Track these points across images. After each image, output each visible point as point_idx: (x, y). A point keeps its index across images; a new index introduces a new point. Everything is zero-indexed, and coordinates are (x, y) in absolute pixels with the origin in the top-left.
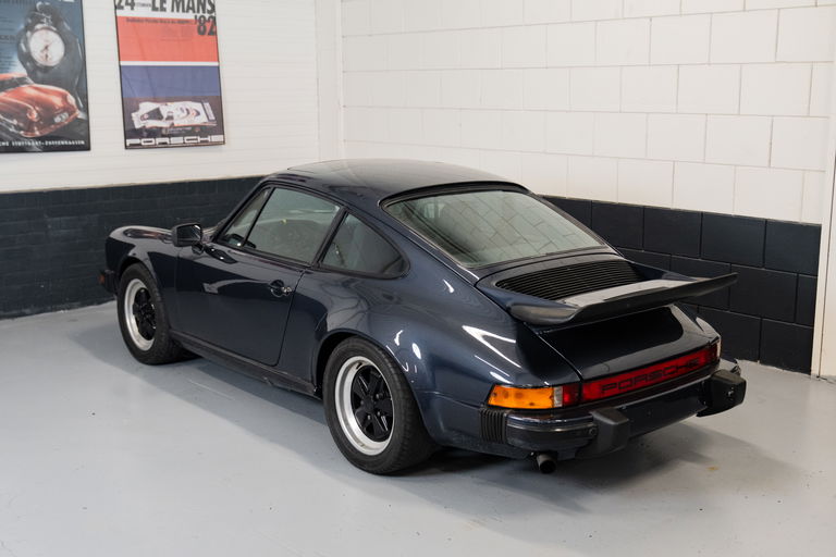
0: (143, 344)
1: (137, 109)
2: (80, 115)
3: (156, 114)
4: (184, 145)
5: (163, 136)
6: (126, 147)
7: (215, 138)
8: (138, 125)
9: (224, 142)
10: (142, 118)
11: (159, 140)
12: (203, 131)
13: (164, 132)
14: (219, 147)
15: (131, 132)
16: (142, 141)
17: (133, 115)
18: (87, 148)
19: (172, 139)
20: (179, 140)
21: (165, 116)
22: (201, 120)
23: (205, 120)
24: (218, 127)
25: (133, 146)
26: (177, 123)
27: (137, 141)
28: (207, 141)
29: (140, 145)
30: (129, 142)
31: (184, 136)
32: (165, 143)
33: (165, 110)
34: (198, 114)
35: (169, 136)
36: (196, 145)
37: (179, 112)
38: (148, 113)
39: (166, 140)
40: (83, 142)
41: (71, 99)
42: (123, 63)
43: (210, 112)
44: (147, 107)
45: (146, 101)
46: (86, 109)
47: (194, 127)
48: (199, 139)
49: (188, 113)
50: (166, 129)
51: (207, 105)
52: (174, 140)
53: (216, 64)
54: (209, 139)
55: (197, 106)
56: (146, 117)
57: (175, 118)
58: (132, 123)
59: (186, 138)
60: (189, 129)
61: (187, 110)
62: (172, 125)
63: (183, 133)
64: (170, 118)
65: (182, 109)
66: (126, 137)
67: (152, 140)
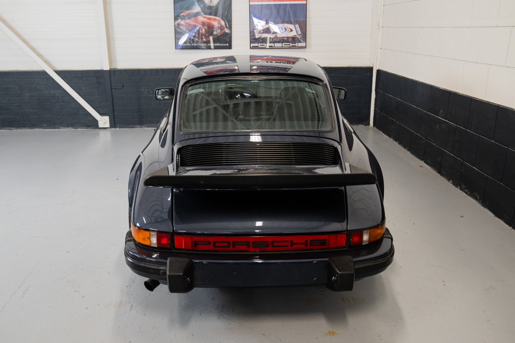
2: (227, 31)
3: (267, 31)
4: (282, 48)
5: (271, 42)
6: (251, 48)
7: (301, 44)
8: (257, 36)
9: (305, 47)
10: (260, 32)
12: (294, 40)
14: (303, 49)
15: (253, 39)
16: (259, 45)
17: (255, 31)
18: (230, 47)
19: (275, 44)
20: (279, 45)
21: (272, 32)
22: (293, 34)
23: (296, 34)
24: (303, 38)
25: (254, 48)
26: (279, 35)
27: (256, 45)
28: (295, 46)
29: (258, 47)
30: (252, 45)
31: (283, 42)
32: (272, 46)
33: (272, 28)
34: (292, 30)
36: (289, 48)
38: (263, 30)
40: (228, 45)
41: (223, 23)
42: (251, 3)
43: (299, 30)
44: (263, 27)
46: (230, 28)
47: (288, 38)
48: (291, 45)
49: (286, 30)
50: (273, 38)
51: (297, 26)
52: (277, 45)
53: (305, 2)
54: (297, 45)
55: (292, 26)
56: (262, 32)
57: (278, 33)
58: (254, 35)
59: (284, 44)
60: (286, 39)
61: (285, 28)
62: (276, 37)
63: (282, 40)
64: (275, 33)
65: (282, 28)
66: (251, 42)
67: (265, 44)
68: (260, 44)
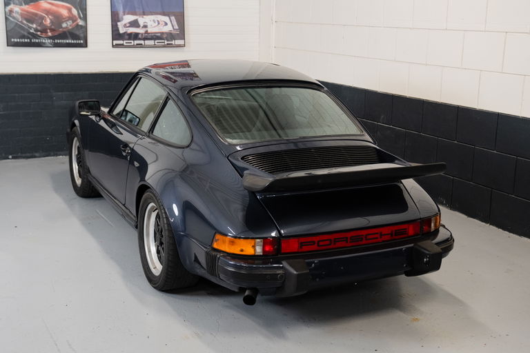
0: (79, 181)
1: (121, 20)
2: (81, 23)
4: (154, 46)
5: (140, 39)
6: (113, 46)
7: (178, 42)
8: (122, 31)
9: (184, 45)
10: (125, 26)
11: (136, 42)
12: (171, 36)
13: (140, 36)
14: (182, 48)
15: (116, 35)
16: (124, 42)
17: (119, 23)
18: (85, 45)
19: (146, 41)
20: (151, 43)
21: (142, 25)
22: (168, 28)
23: (172, 29)
24: (181, 34)
25: (118, 46)
26: (150, 30)
27: (121, 42)
28: (172, 44)
29: (123, 45)
30: (115, 42)
31: (155, 39)
32: (141, 44)
33: (141, 21)
34: (166, 24)
35: (145, 39)
36: (164, 46)
37: (152, 22)
38: (130, 23)
39: (142, 42)
40: (82, 42)
41: (75, 12)
43: (175, 23)
44: (128, 18)
45: (128, 14)
46: (85, 19)
47: (162, 33)
48: (166, 42)
49: (159, 24)
50: (142, 34)
51: (173, 18)
52: (148, 42)
54: (173, 42)
55: (166, 19)
56: (128, 25)
57: (149, 26)
58: (118, 30)
59: (156, 41)
60: (159, 35)
61: (158, 21)
62: (146, 32)
63: (154, 37)
64: (145, 26)
65: (154, 21)
66: (113, 39)
67: (132, 41)
68: (125, 41)
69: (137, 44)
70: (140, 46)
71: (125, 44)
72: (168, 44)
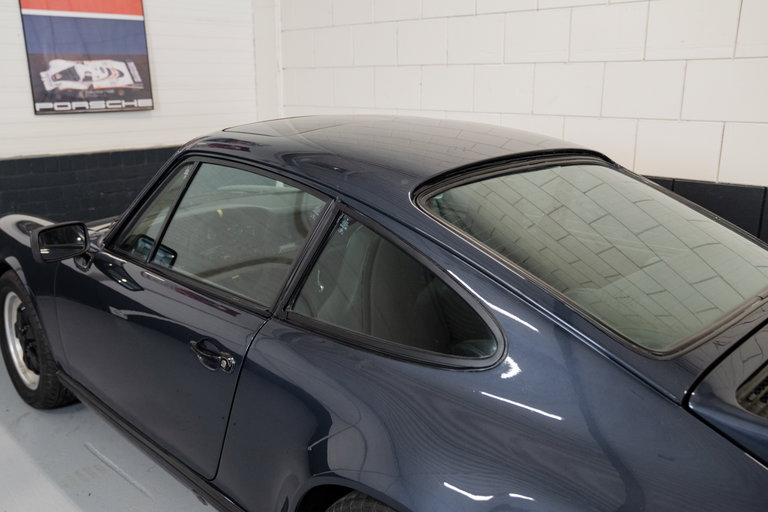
0: (30, 379)
1: (46, 68)
3: (70, 74)
4: (107, 111)
5: (81, 100)
6: (36, 113)
7: (142, 103)
8: (49, 86)
9: (152, 108)
10: (54, 78)
11: (76, 105)
12: (128, 94)
13: (81, 95)
14: (146, 113)
15: (40, 94)
16: (56, 106)
17: (43, 74)
19: (92, 103)
20: (100, 105)
21: (82, 76)
22: (126, 81)
23: (131, 82)
24: (146, 91)
25: (44, 112)
26: (97, 84)
27: (49, 105)
28: (133, 106)
29: (53, 109)
30: (39, 106)
31: (106, 99)
32: (84, 108)
33: (82, 69)
34: (121, 74)
35: (88, 100)
36: (121, 110)
37: (99, 72)
38: (61, 73)
39: (85, 104)
42: (26, 12)
43: (136, 73)
44: (58, 65)
45: (56, 58)
47: (117, 90)
48: (124, 104)
49: (110, 73)
50: (84, 92)
51: (132, 65)
52: (94, 105)
53: (139, 18)
54: (135, 103)
55: (120, 66)
56: (59, 77)
57: (94, 79)
58: (41, 84)
59: (108, 102)
60: (112, 91)
61: (109, 70)
62: (91, 87)
63: (104, 95)
64: (88, 79)
65: (101, 69)
66: (35, 101)
67: (68, 104)
68: (56, 104)
69: (77, 109)
70: (81, 111)
71: (56, 108)
72: (127, 106)
